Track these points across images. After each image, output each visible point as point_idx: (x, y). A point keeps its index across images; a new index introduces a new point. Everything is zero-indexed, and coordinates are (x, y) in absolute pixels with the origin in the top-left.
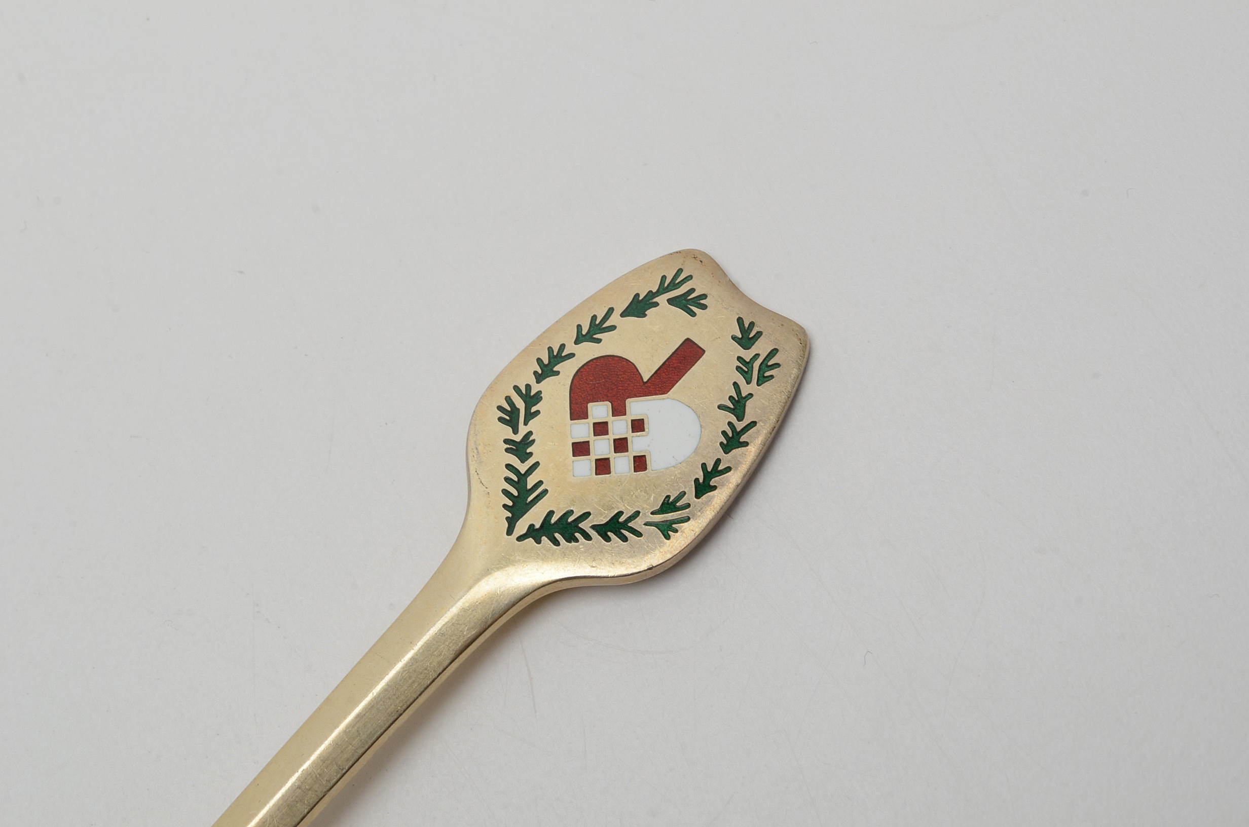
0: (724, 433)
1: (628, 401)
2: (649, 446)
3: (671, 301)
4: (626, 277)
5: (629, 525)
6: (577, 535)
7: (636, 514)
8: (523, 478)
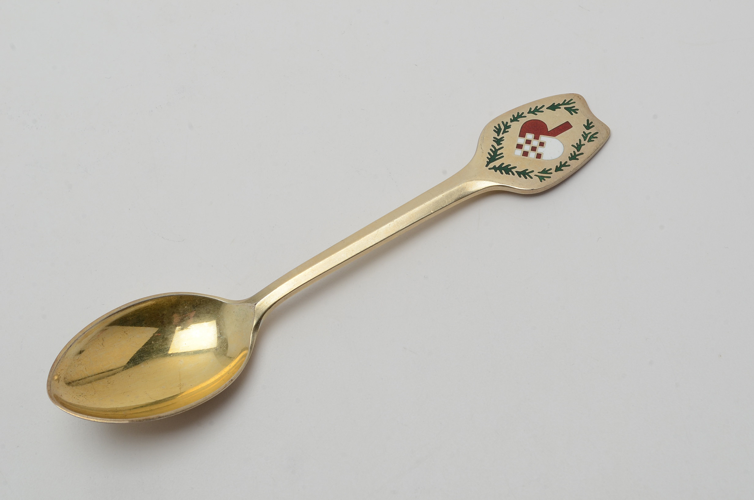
0: (571, 154)
1: (540, 136)
2: (543, 151)
3: (565, 108)
4: (552, 97)
5: (529, 174)
6: (510, 173)
7: (533, 171)
8: (496, 150)
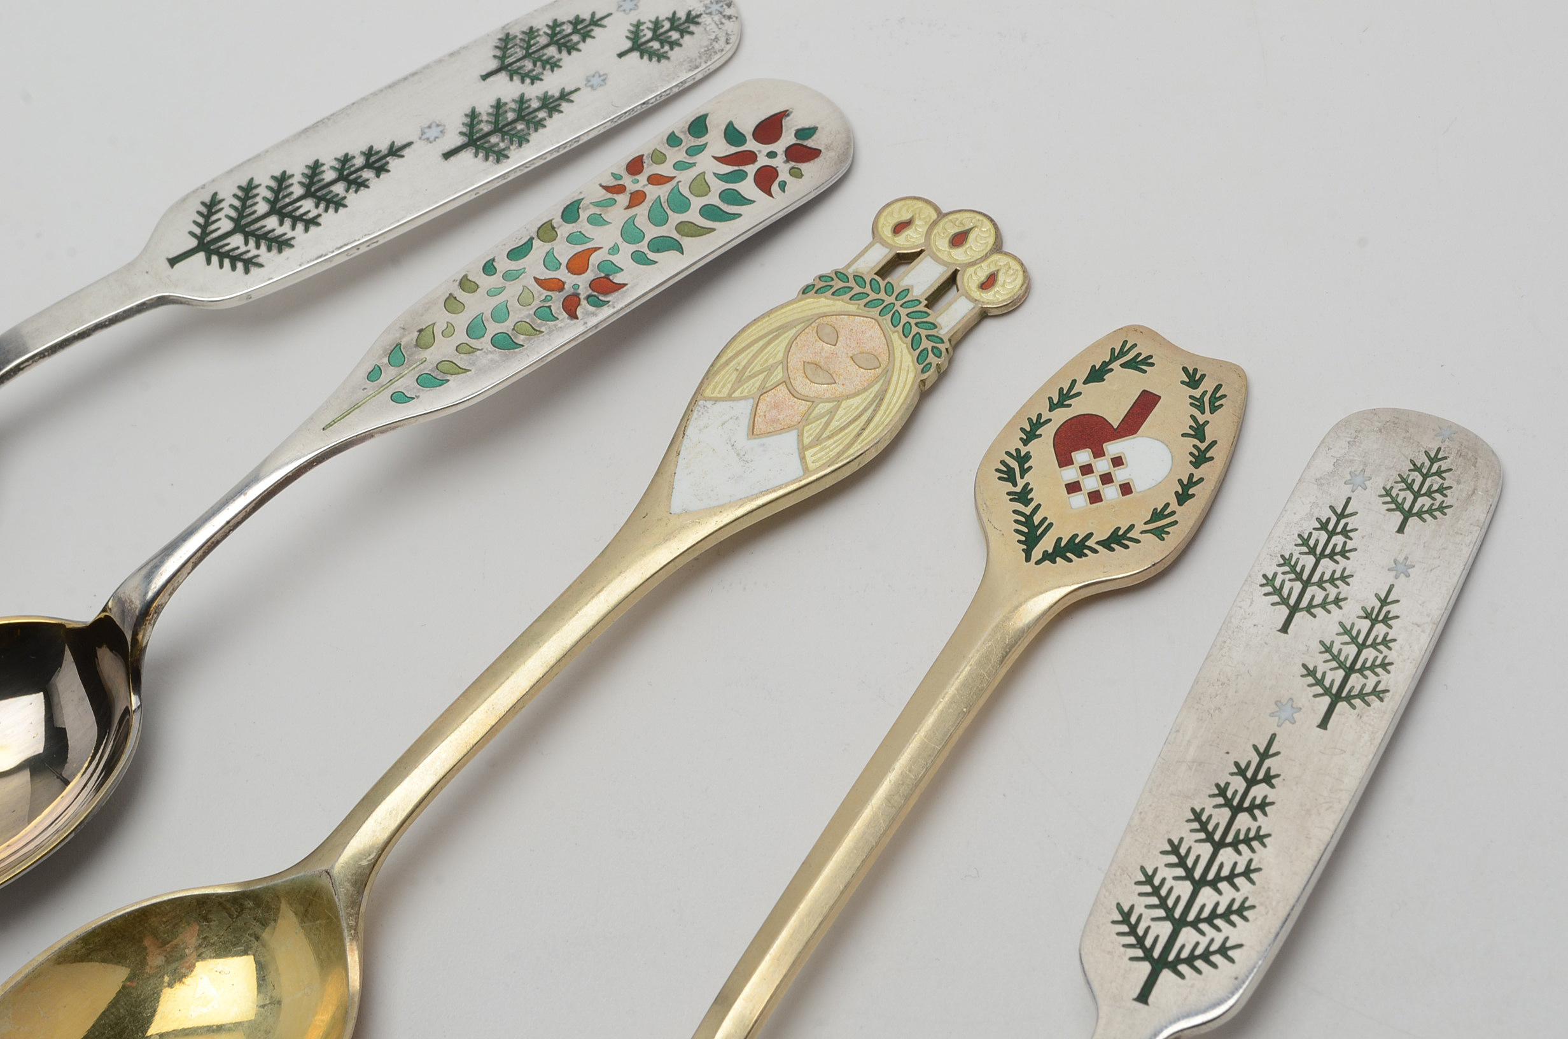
0: (1191, 454)
1: (1104, 445)
2: (1130, 475)
3: (1122, 366)
4: (1081, 356)
5: (1128, 535)
6: (1086, 551)
7: (1132, 527)
8: (1029, 518)
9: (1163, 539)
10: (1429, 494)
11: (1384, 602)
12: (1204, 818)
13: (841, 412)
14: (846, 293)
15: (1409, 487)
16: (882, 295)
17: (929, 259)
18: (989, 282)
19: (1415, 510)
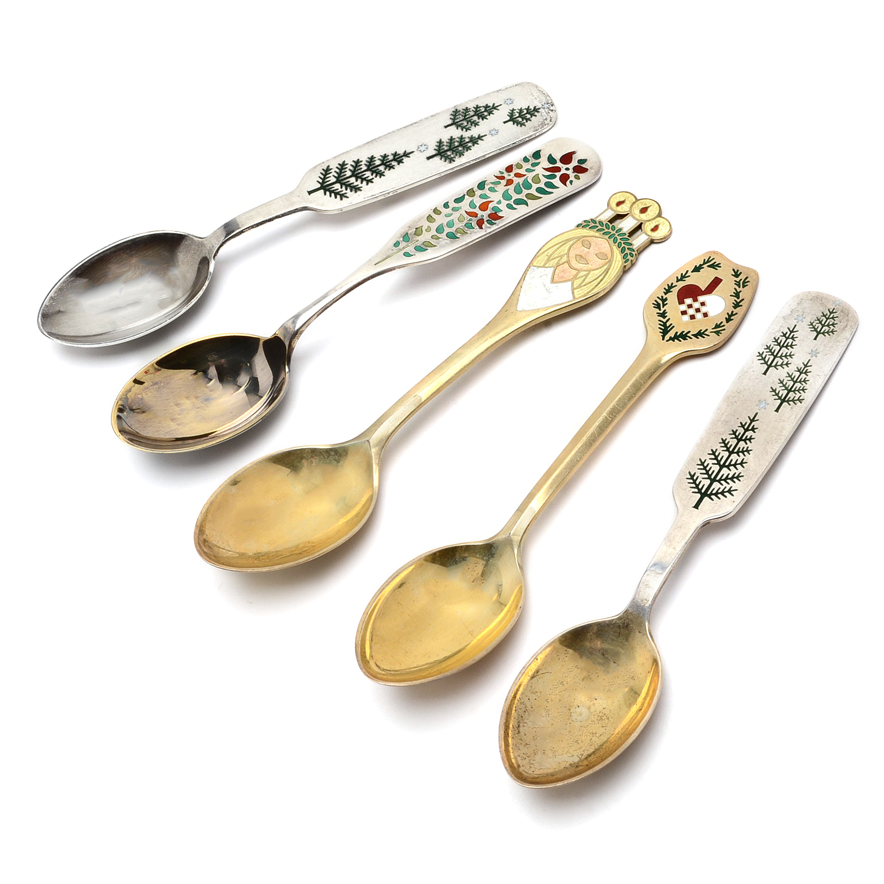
9: (719, 335)
10: (828, 326)
11: (806, 366)
12: (726, 442)
13: (590, 276)
14: (595, 228)
15: (820, 323)
16: (610, 230)
17: (630, 217)
18: (655, 229)
19: (822, 332)
